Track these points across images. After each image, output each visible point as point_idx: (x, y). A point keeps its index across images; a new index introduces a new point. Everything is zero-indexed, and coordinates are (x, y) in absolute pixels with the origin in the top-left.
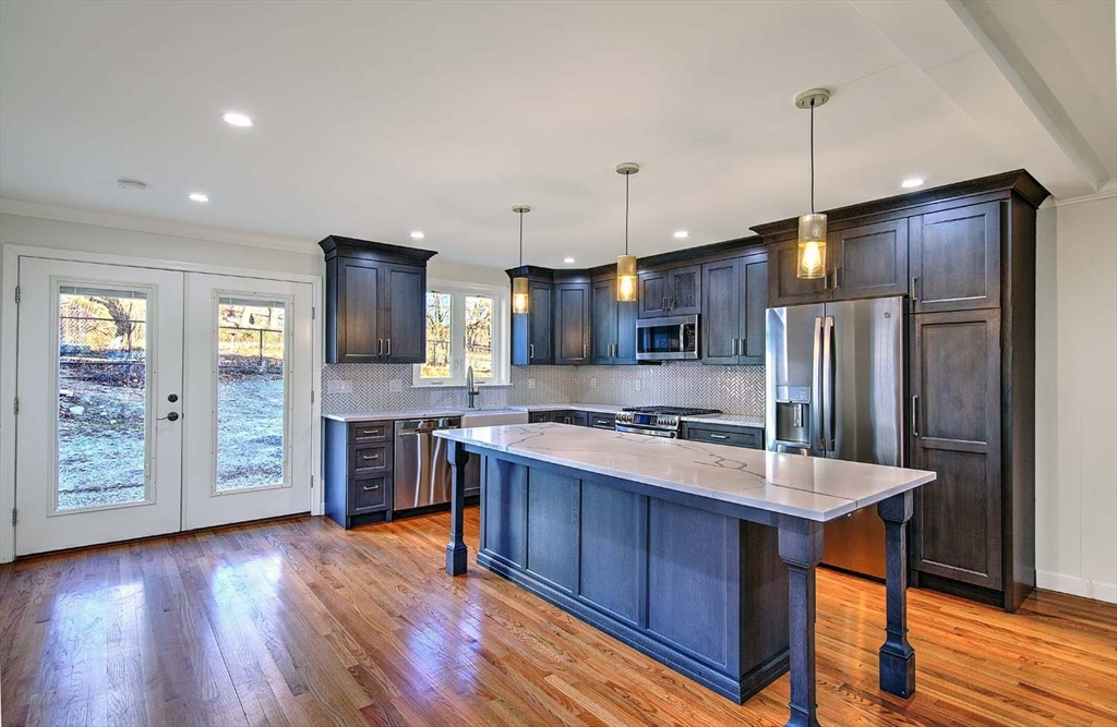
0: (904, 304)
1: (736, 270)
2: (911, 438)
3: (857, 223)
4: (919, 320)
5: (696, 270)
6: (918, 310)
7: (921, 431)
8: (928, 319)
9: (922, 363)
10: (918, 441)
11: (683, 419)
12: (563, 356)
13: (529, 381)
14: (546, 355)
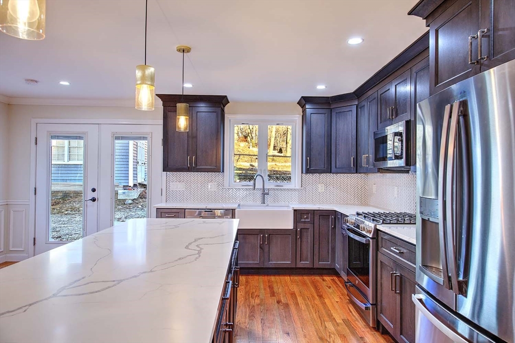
11: (379, 227)
12: (337, 166)
13: (319, 186)
14: (323, 166)
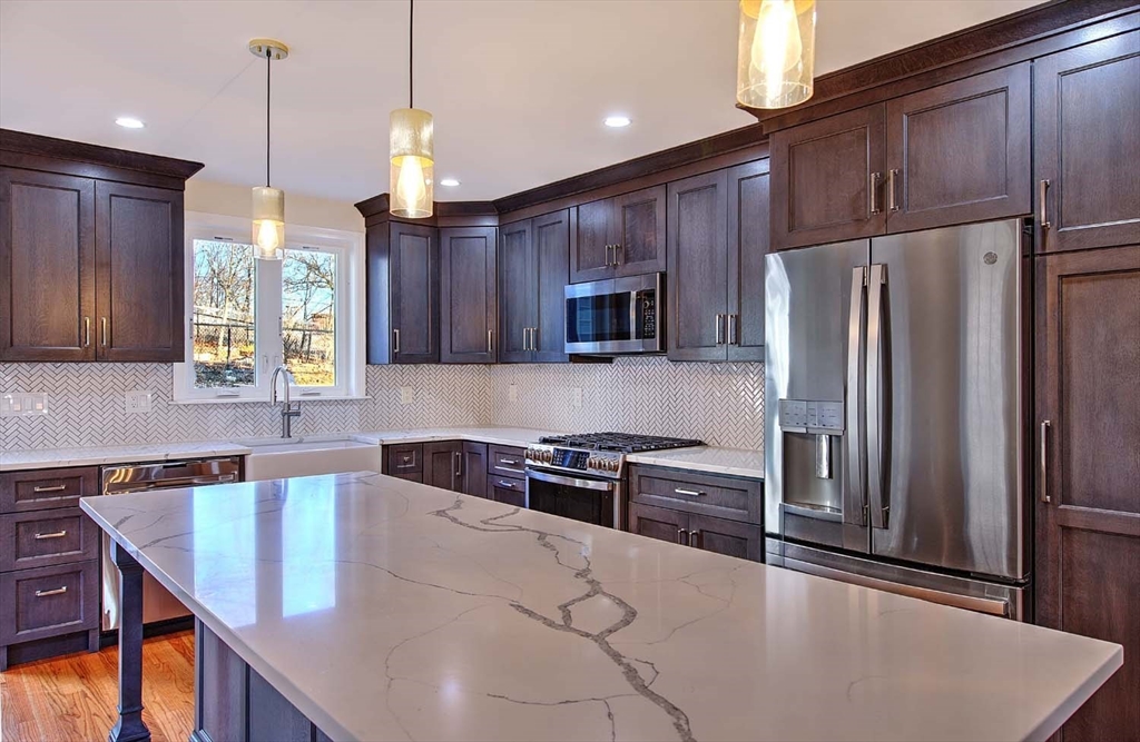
0: (1023, 233)
1: (722, 190)
2: (1038, 507)
3: (931, 81)
4: (1052, 267)
5: (657, 194)
6: (1052, 244)
7: (1057, 489)
8: (1073, 264)
9: (1061, 353)
10: (1051, 513)
11: (632, 458)
12: (454, 349)
13: (402, 391)
14: (425, 349)
